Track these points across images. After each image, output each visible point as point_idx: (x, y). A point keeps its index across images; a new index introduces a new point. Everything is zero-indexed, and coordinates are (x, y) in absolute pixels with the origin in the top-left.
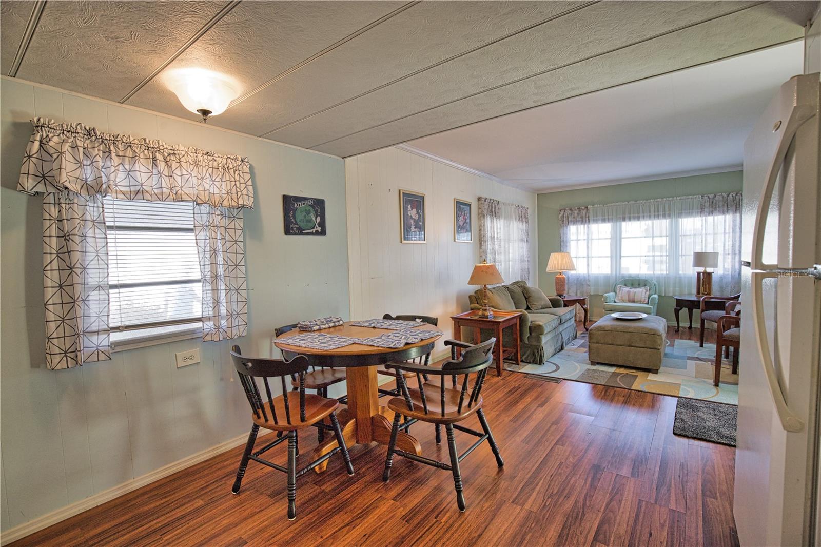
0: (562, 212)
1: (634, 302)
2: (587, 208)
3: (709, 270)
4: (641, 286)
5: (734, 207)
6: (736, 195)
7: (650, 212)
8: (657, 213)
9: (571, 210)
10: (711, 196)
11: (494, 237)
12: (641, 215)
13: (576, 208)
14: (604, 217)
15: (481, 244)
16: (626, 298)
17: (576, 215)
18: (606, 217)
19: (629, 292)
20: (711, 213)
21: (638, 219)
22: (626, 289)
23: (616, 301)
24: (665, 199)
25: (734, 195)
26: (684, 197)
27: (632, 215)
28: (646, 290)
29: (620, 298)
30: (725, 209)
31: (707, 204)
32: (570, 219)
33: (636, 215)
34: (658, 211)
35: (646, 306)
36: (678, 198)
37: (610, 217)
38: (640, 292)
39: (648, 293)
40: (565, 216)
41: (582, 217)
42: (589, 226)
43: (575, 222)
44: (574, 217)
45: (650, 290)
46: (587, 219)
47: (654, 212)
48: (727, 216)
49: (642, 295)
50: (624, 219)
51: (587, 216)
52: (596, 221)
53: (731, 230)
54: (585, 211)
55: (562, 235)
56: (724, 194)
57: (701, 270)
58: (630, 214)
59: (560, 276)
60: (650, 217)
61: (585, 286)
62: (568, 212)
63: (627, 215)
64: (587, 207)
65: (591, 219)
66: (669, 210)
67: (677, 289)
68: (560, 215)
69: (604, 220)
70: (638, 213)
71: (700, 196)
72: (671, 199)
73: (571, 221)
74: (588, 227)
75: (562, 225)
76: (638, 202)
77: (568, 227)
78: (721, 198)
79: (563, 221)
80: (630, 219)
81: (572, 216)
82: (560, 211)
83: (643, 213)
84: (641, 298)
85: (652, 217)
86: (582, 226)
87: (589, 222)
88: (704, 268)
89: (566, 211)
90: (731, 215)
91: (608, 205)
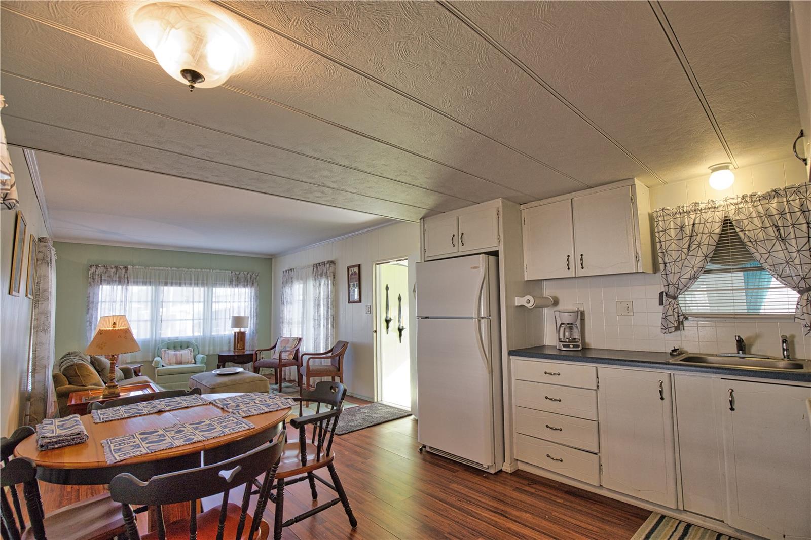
0: (93, 269)
1: (181, 363)
2: (126, 269)
3: (242, 330)
4: (184, 348)
6: (248, 274)
7: (191, 279)
8: (196, 282)
9: (105, 267)
10: (237, 273)
12: (183, 281)
13: (112, 266)
14: (145, 280)
16: (174, 360)
17: (112, 274)
18: (148, 280)
19: (176, 355)
20: (237, 286)
21: (180, 285)
22: (172, 352)
23: (164, 365)
24: (203, 270)
25: (251, 274)
26: (218, 271)
27: (174, 281)
28: (191, 351)
29: (167, 361)
30: (246, 284)
31: (234, 279)
32: (103, 278)
33: (178, 281)
34: (198, 280)
35: (195, 365)
36: (214, 271)
37: (152, 280)
38: (186, 354)
39: (192, 354)
40: (97, 273)
41: (119, 277)
42: (128, 287)
43: (110, 281)
44: (109, 276)
46: (126, 280)
47: (195, 280)
48: (247, 289)
49: (187, 356)
50: (166, 284)
51: (126, 276)
52: (136, 283)
53: (249, 300)
54: (124, 271)
55: (91, 295)
56: (245, 272)
57: (237, 330)
58: (172, 279)
60: (190, 284)
62: (102, 269)
63: (169, 281)
64: (127, 267)
65: (131, 280)
67: (212, 348)
68: (90, 272)
69: (145, 283)
70: (180, 279)
71: (230, 272)
72: (208, 270)
73: (105, 280)
74: (127, 289)
75: (93, 284)
76: (180, 269)
77: (101, 286)
78: (243, 275)
79: (94, 279)
80: (172, 284)
81: (107, 275)
82: (91, 266)
83: (185, 280)
84: (188, 358)
85: (193, 284)
86: (120, 287)
87: (128, 282)
88: (239, 329)
89: (98, 268)
90: (250, 289)
91: (150, 268)
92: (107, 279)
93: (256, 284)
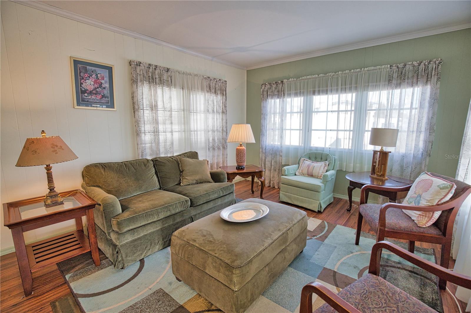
0: (264, 86)
1: (311, 176)
2: (282, 82)
3: (386, 149)
4: (323, 160)
5: (425, 78)
6: (429, 63)
7: (337, 85)
8: (344, 87)
9: (270, 84)
10: (401, 66)
11: (156, 106)
12: (329, 88)
13: (274, 82)
14: (296, 91)
15: (134, 112)
16: (305, 172)
17: (274, 89)
18: (298, 91)
19: (309, 166)
20: (398, 85)
21: (326, 92)
22: (308, 162)
23: (297, 173)
24: (352, 70)
25: (426, 63)
26: (372, 68)
27: (321, 89)
28: (326, 165)
29: (300, 171)
30: (415, 80)
31: (395, 75)
32: (268, 94)
34: (345, 85)
36: (365, 69)
37: (302, 91)
38: (319, 167)
39: (326, 168)
40: (265, 90)
41: (278, 91)
42: (285, 99)
43: (273, 96)
44: (272, 92)
45: (328, 165)
46: (282, 93)
47: (342, 85)
48: (416, 89)
49: (320, 170)
50: (314, 93)
51: (282, 90)
52: (289, 95)
54: (281, 85)
56: (415, 63)
57: (378, 148)
58: (319, 87)
59: (241, 148)
60: (337, 90)
61: (278, 156)
62: (268, 86)
63: (317, 89)
65: (286, 93)
66: (356, 83)
67: (358, 165)
68: (262, 90)
69: (296, 95)
70: (327, 86)
71: (389, 66)
72: (358, 70)
73: (270, 95)
74: (283, 101)
75: (263, 98)
76: (328, 75)
77: (267, 100)
78: (411, 68)
79: (263, 95)
81: (271, 90)
82: (262, 85)
83: (331, 86)
84: (319, 173)
85: (340, 90)
86: (278, 100)
87: (284, 95)
88: (381, 147)
89: (266, 85)
90: (420, 87)
91: (300, 78)
92: (271, 94)
93: (434, 79)
